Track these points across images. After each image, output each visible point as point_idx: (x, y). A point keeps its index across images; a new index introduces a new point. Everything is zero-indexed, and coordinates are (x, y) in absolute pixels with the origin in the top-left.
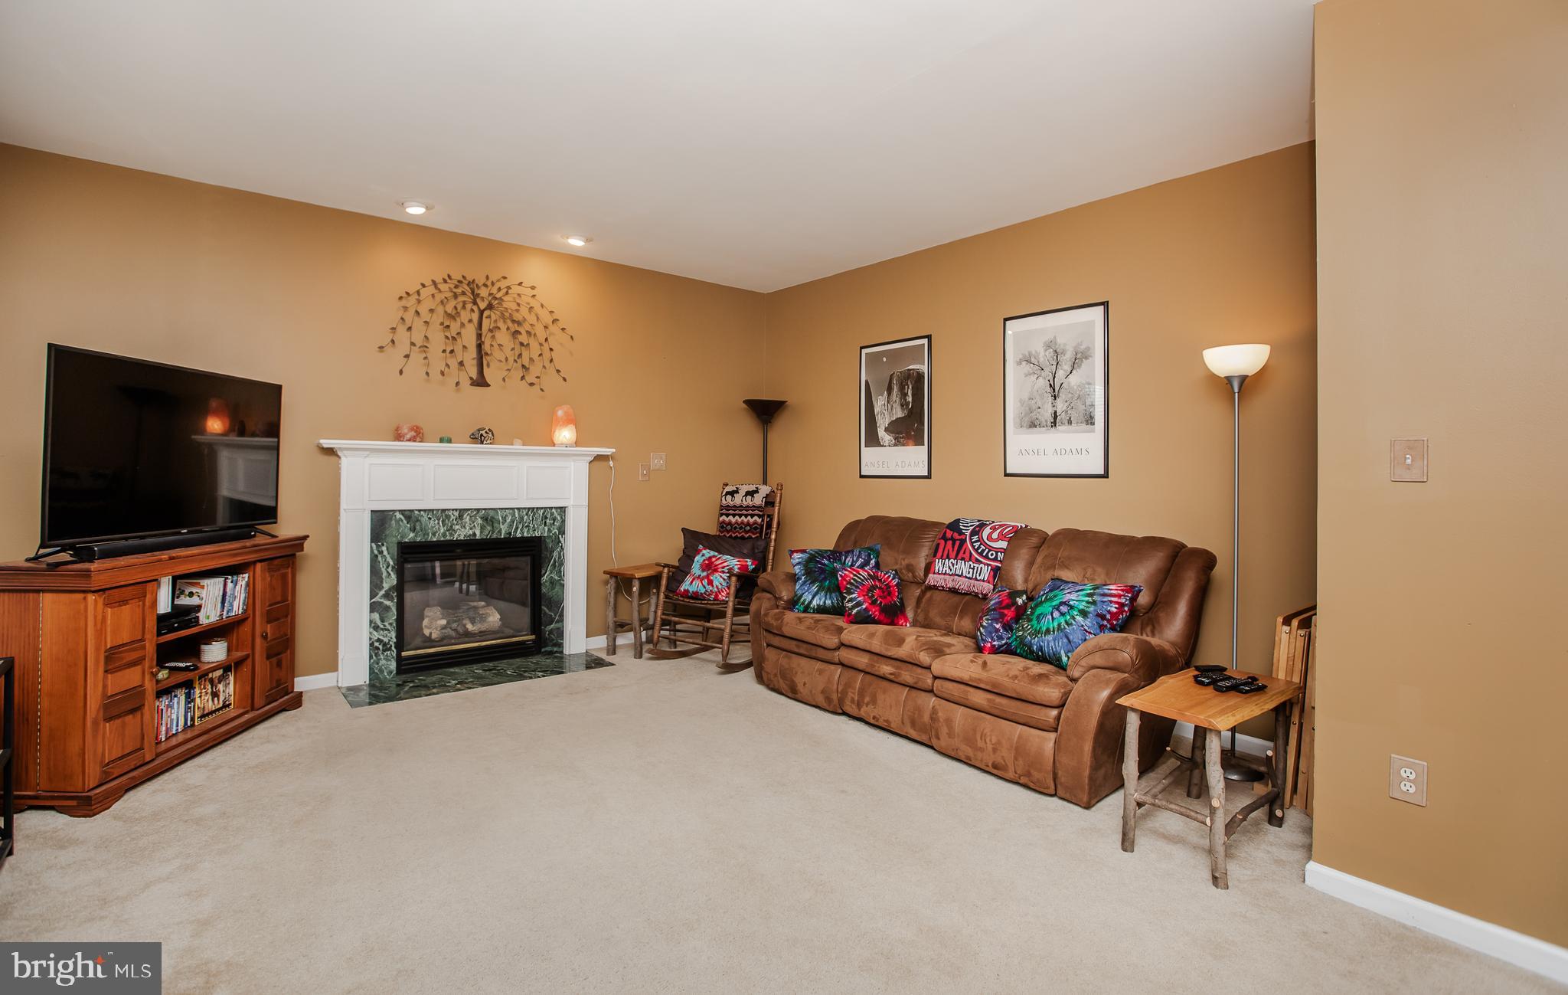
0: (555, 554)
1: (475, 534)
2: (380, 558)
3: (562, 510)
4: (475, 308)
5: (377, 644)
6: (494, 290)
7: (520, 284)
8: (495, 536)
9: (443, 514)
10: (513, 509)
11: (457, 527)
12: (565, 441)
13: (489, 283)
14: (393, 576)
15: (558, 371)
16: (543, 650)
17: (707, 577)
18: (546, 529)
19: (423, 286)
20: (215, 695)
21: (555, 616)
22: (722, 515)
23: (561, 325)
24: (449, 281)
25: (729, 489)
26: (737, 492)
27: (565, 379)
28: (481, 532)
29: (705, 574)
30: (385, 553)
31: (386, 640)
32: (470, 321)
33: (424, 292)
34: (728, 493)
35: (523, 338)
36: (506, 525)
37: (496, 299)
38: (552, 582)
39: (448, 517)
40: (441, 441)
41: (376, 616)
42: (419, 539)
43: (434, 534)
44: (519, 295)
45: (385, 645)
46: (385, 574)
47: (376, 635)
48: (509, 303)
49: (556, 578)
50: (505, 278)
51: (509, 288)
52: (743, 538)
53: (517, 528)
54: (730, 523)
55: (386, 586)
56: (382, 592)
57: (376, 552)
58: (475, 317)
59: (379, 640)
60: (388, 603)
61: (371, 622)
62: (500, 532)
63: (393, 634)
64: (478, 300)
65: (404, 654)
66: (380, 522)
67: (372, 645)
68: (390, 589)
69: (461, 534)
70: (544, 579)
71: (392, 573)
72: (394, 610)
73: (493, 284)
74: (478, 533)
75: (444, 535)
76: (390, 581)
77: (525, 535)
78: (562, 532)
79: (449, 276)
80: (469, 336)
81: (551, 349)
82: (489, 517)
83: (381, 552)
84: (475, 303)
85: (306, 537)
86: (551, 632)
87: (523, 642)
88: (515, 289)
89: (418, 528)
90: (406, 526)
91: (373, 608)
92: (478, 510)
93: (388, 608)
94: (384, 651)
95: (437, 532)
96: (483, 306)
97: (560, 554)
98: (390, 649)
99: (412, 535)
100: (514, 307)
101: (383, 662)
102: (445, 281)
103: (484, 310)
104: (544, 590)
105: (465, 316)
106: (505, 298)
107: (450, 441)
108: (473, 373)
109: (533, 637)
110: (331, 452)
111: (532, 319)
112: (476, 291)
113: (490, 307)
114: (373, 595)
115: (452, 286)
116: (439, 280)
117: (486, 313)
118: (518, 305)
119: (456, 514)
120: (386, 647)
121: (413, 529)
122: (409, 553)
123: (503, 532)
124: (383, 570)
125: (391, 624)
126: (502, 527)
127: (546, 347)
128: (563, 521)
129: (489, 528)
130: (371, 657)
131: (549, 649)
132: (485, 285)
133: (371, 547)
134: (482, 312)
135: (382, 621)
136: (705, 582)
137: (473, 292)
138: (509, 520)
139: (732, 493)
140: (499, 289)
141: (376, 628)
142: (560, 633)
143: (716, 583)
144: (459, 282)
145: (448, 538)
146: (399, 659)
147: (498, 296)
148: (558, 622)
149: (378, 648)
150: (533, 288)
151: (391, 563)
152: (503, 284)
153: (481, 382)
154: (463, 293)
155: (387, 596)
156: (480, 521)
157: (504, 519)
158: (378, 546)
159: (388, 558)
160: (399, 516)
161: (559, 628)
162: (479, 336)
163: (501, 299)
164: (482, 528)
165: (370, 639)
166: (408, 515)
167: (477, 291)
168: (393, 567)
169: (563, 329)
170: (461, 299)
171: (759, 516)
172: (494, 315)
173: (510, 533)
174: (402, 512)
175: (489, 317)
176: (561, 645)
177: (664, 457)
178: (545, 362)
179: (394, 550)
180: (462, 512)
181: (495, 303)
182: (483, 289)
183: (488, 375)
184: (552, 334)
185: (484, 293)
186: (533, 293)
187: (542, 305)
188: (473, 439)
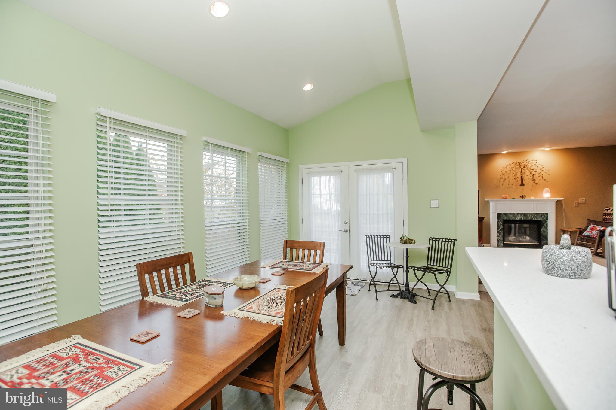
0: (545, 224)
1: (521, 219)
2: (499, 222)
3: (547, 214)
4: (520, 168)
7: (532, 160)
8: (527, 219)
9: (513, 214)
10: (532, 213)
13: (524, 162)
15: (545, 180)
18: (542, 218)
19: (507, 165)
22: (603, 216)
23: (545, 168)
25: (607, 208)
27: (547, 182)
28: (523, 218)
29: (591, 230)
30: (500, 221)
33: (508, 167)
35: (534, 173)
36: (530, 217)
38: (544, 231)
39: (515, 215)
40: (513, 198)
41: (498, 234)
42: (508, 219)
43: (511, 218)
46: (500, 226)
47: (498, 238)
48: (529, 166)
51: (529, 162)
53: (533, 217)
55: (500, 228)
56: (499, 229)
58: (520, 170)
59: (499, 239)
60: (501, 232)
61: (497, 235)
62: (528, 218)
63: (502, 238)
64: (521, 166)
65: (504, 243)
66: (499, 215)
67: (497, 240)
69: (518, 218)
70: (542, 230)
72: (502, 233)
73: (525, 162)
75: (514, 218)
76: (501, 227)
77: (536, 219)
78: (547, 219)
79: (513, 162)
80: (519, 174)
82: (525, 215)
83: (499, 221)
84: (520, 167)
85: (484, 217)
86: (544, 243)
87: (535, 245)
88: (531, 162)
89: (508, 216)
91: (498, 232)
92: (522, 213)
93: (501, 233)
95: (513, 218)
96: (522, 167)
98: (501, 241)
99: (506, 218)
100: (531, 166)
102: (512, 164)
104: (542, 233)
105: (518, 170)
107: (514, 198)
108: (520, 182)
109: (539, 244)
110: (488, 201)
111: (536, 168)
113: (524, 168)
114: (497, 230)
115: (514, 164)
117: (523, 169)
119: (517, 214)
120: (500, 241)
121: (506, 217)
122: (505, 222)
123: (529, 218)
127: (541, 174)
128: (547, 216)
129: (525, 217)
132: (523, 162)
133: (497, 220)
134: (522, 169)
135: (499, 235)
136: (590, 232)
137: (520, 165)
138: (531, 215)
140: (527, 163)
143: (594, 233)
144: (516, 163)
146: (503, 243)
147: (526, 164)
150: (536, 161)
151: (501, 223)
152: (528, 161)
153: (522, 184)
154: (517, 165)
155: (501, 230)
156: (523, 216)
158: (499, 220)
159: (501, 222)
160: (503, 214)
161: (546, 243)
162: (521, 174)
166: (505, 214)
167: (520, 164)
168: (502, 225)
172: (525, 169)
173: (531, 219)
174: (504, 213)
177: (584, 200)
178: (541, 178)
179: (502, 221)
180: (518, 214)
181: (525, 166)
182: (522, 163)
183: (524, 182)
184: (542, 171)
185: (522, 164)
186: (536, 162)
187: (539, 164)
188: (521, 197)
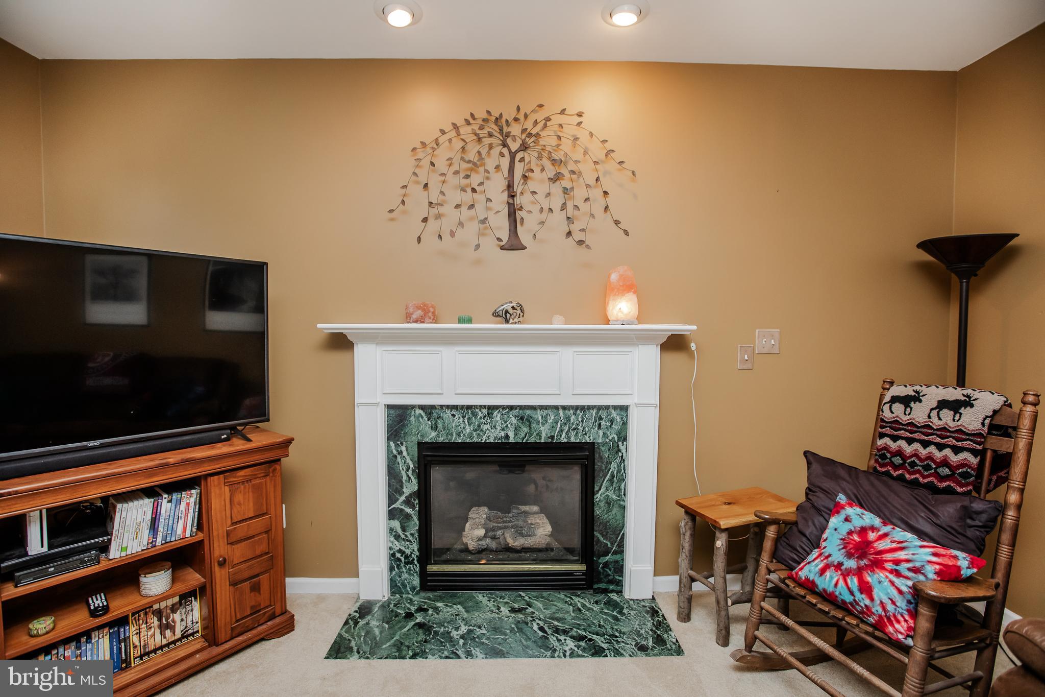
0: (613, 466)
1: (507, 436)
2: (398, 458)
4: (505, 151)
5: (398, 555)
6: (529, 125)
7: (563, 112)
8: (532, 440)
9: (468, 410)
10: (557, 406)
11: (485, 427)
12: (621, 316)
13: (521, 117)
14: (414, 481)
15: (617, 223)
16: (596, 586)
17: (859, 572)
18: (601, 433)
19: (443, 132)
20: (163, 628)
21: (612, 544)
22: (882, 436)
23: (617, 157)
24: (472, 121)
25: (898, 390)
26: (917, 398)
27: (626, 233)
28: (516, 434)
29: (851, 564)
30: (405, 453)
31: (408, 552)
32: (498, 167)
33: (443, 139)
34: (894, 400)
35: (566, 181)
36: (547, 426)
37: (530, 135)
38: (609, 503)
39: (474, 414)
40: (461, 321)
41: (396, 524)
42: (441, 440)
43: (459, 434)
44: (561, 126)
45: (407, 557)
46: (405, 478)
47: (397, 546)
48: (548, 139)
49: (614, 497)
50: (541, 106)
51: (548, 119)
52: (931, 487)
53: (562, 431)
54: (899, 453)
55: (406, 490)
56: (403, 498)
57: (395, 452)
58: (505, 162)
59: (400, 551)
60: (409, 510)
61: (391, 530)
62: (539, 435)
63: (415, 547)
64: (509, 141)
65: (428, 568)
66: (397, 417)
67: (392, 556)
68: (411, 495)
69: (491, 435)
70: (598, 497)
71: (412, 477)
72: (416, 517)
73: (526, 116)
74: (511, 434)
75: (471, 436)
76: (411, 487)
77: (573, 439)
78: (623, 437)
79: (472, 115)
80: (496, 188)
81: (606, 193)
82: (525, 414)
83: (400, 453)
84: (505, 145)
86: (606, 565)
87: (570, 573)
88: (557, 119)
89: (440, 426)
90: (425, 424)
91: (392, 514)
92: (511, 408)
93: (408, 517)
94: (406, 563)
95: (463, 432)
96: (514, 146)
97: (619, 466)
98: (412, 562)
99: (433, 434)
100: (553, 141)
101: (405, 576)
102: (468, 123)
103: (517, 152)
104: (597, 511)
105: (490, 164)
106: (542, 134)
107: (470, 321)
108: (503, 233)
109: (583, 567)
112: (505, 129)
113: (524, 147)
114: (391, 500)
115: (476, 128)
116: (460, 122)
117: (519, 156)
118: (559, 138)
119: (485, 410)
120: (408, 559)
121: (434, 428)
122: (430, 454)
123: (543, 435)
124: (403, 473)
125: (412, 535)
126: (542, 428)
127: (598, 189)
128: (625, 424)
129: (526, 430)
130: (392, 569)
131: (603, 586)
132: (516, 120)
133: (389, 446)
134: (513, 156)
135: (404, 530)
136: (853, 582)
137: (501, 130)
138: (550, 421)
139: (906, 401)
140: (536, 123)
141: (397, 537)
142: (619, 568)
143: (878, 593)
144: (484, 120)
145: (475, 440)
146: (423, 575)
147: (534, 132)
148: (615, 553)
149: (400, 560)
150: (580, 115)
151: (412, 466)
152: (540, 116)
153: (514, 244)
154: (490, 135)
155: (407, 502)
156: (514, 421)
157: (545, 418)
158: (397, 445)
159: (408, 461)
160: (416, 412)
161: (616, 562)
162: (510, 186)
163: (537, 135)
164: (517, 429)
165: (391, 548)
166: (428, 410)
168: (413, 471)
169: (621, 163)
170: (487, 141)
171: (974, 452)
172: (530, 156)
173: (552, 437)
174: (420, 407)
175: (522, 160)
176: (619, 583)
177: (777, 335)
178: (598, 210)
179: (415, 451)
180: (491, 409)
181: (530, 141)
182: (514, 124)
183: (524, 234)
184: (606, 173)
185: (515, 129)
186: (580, 119)
187: (591, 135)
188: (496, 314)
